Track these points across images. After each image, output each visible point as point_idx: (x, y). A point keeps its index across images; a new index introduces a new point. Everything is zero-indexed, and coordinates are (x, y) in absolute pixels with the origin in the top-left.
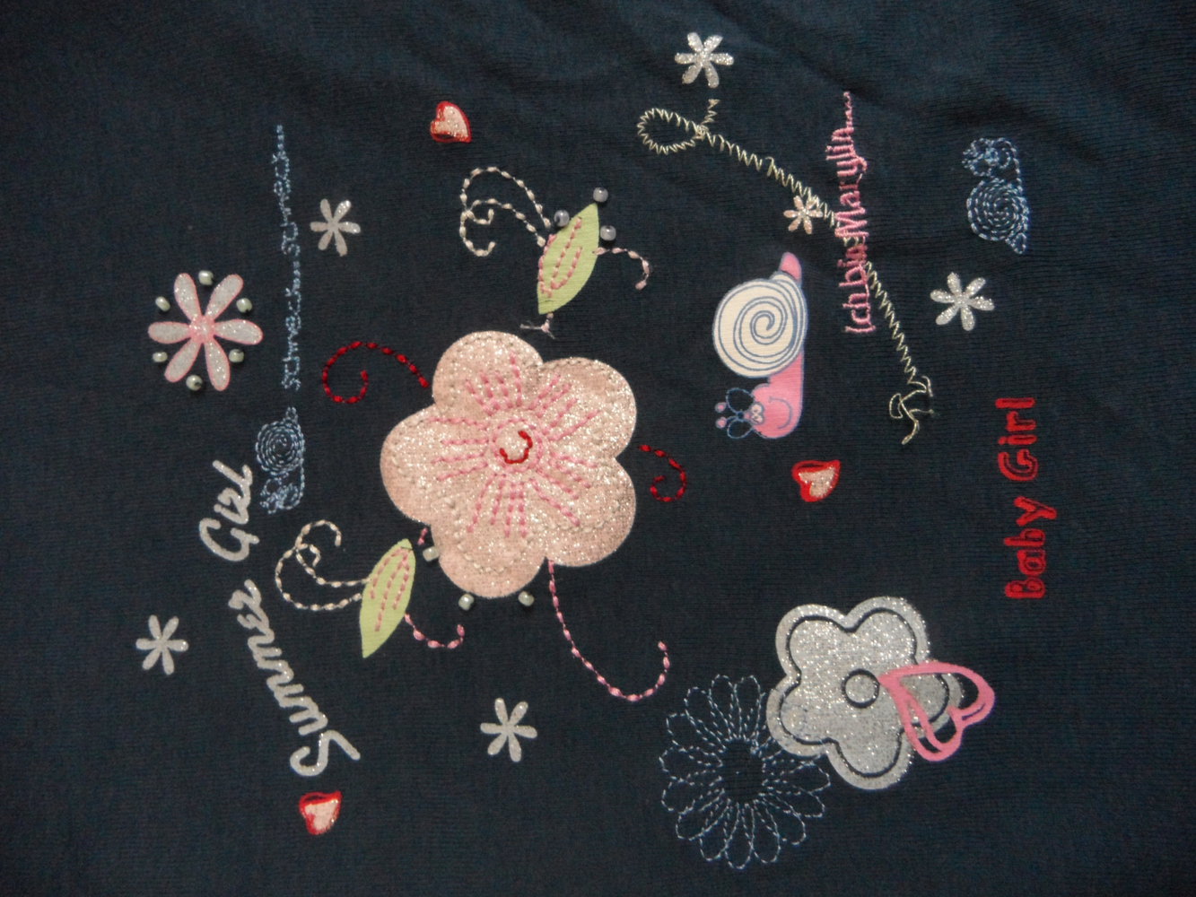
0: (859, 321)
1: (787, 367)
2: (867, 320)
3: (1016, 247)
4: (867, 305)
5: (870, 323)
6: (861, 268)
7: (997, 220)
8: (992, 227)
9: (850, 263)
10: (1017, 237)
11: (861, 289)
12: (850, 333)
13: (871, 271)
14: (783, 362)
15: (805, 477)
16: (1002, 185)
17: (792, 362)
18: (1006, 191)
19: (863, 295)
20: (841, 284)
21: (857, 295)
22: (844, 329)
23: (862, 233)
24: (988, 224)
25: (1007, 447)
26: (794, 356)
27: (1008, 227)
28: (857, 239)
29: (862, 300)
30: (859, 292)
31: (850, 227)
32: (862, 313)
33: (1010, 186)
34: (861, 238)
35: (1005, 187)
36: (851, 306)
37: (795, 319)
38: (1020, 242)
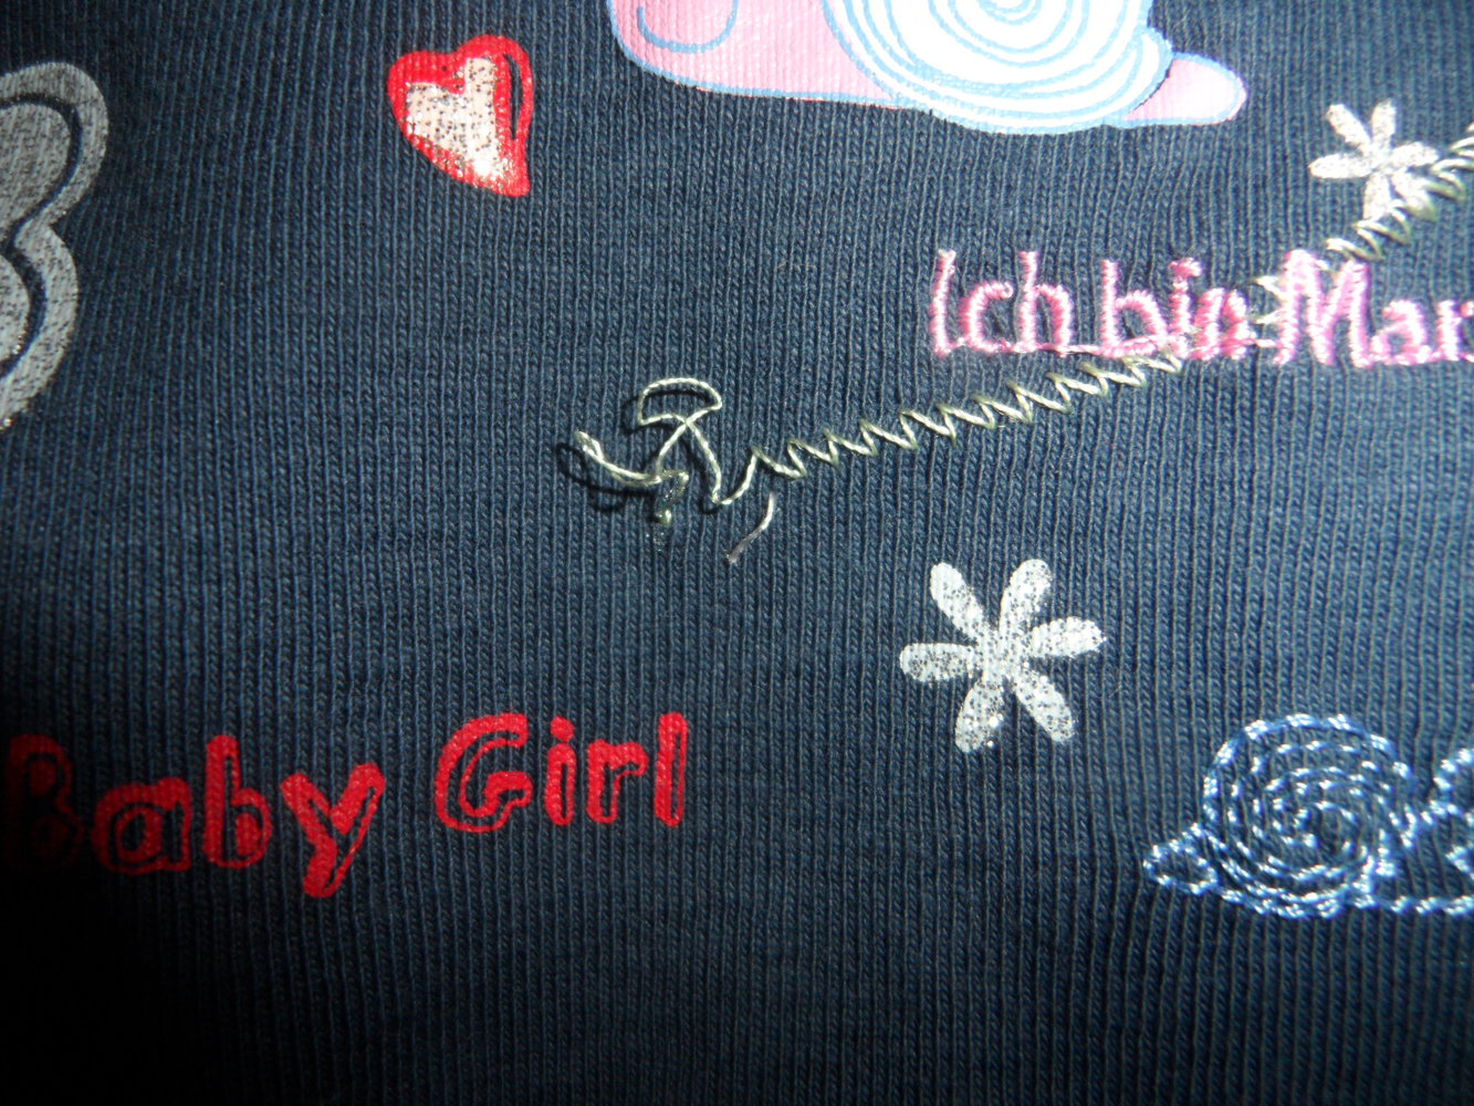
0: (976, 303)
1: (846, 48)
2: (975, 337)
3: (1169, 856)
4: (1027, 343)
5: (961, 341)
6: (1161, 338)
7: (1278, 804)
8: (1255, 787)
9: (1184, 301)
10: (1202, 862)
11: (1087, 327)
12: (934, 266)
13: (1146, 368)
14: (862, 36)
15: (480, 72)
16: (1395, 841)
17: (860, 66)
18: (1373, 850)
19: (1065, 333)
20: (1111, 270)
21: (1067, 318)
22: (948, 247)
23: (1288, 338)
24: (1267, 774)
25: (538, 741)
26: (882, 76)
27: (1244, 834)
28: (1267, 320)
29: (1045, 329)
30: (1075, 326)
31: (1313, 302)
32: (1000, 322)
33: (1387, 869)
34: (1273, 332)
35: (1383, 851)
36: (1030, 291)
37: (1007, 89)
38: (1184, 871)
